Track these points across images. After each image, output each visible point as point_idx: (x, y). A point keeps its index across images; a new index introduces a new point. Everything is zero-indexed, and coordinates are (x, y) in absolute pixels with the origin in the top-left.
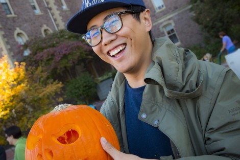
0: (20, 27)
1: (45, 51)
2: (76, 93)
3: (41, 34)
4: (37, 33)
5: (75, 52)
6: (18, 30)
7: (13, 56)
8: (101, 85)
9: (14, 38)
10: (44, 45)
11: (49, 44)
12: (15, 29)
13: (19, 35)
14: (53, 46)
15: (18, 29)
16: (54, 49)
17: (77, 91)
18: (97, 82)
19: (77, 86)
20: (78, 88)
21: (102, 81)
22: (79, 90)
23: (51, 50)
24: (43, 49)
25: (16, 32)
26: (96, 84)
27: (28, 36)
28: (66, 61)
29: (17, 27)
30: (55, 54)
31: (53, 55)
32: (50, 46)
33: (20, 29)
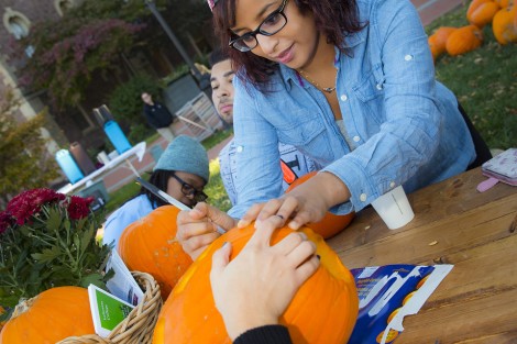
0: (12, 5)
1: (56, 45)
2: (126, 111)
3: (55, 11)
4: (46, 12)
5: (108, 39)
6: (9, 12)
7: (8, 61)
8: (168, 91)
9: (4, 28)
10: (53, 35)
11: (62, 32)
12: (4, 11)
13: (12, 20)
14: (71, 34)
15: (8, 9)
16: (72, 40)
17: (126, 107)
18: (162, 86)
19: (125, 99)
20: (127, 102)
21: (171, 83)
22: (130, 105)
23: (66, 42)
24: (52, 42)
25: (6, 17)
26: (160, 90)
27: (31, 20)
28: (97, 57)
29: (7, 6)
30: (74, 48)
31: (71, 50)
32: (66, 36)
33: (13, 9)
